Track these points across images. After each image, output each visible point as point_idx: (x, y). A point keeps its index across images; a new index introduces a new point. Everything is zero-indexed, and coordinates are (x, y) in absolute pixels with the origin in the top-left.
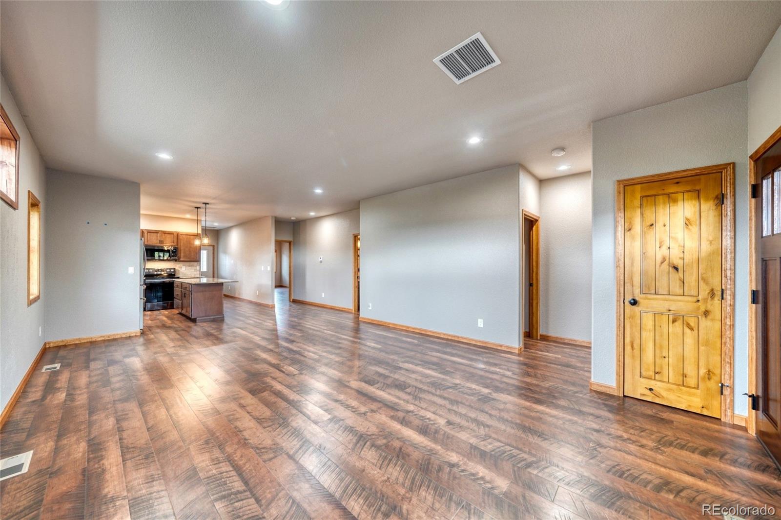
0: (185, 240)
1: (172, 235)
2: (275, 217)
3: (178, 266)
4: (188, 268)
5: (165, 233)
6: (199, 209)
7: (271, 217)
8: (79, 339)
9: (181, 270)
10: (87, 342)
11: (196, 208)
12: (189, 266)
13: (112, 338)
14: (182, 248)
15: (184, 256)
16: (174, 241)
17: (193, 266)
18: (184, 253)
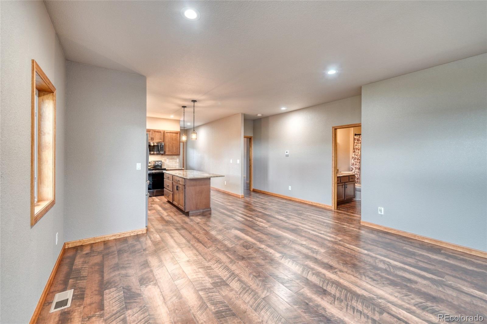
0: (169, 137)
1: (160, 133)
2: (244, 114)
3: (163, 158)
4: (170, 160)
5: (155, 131)
6: (185, 108)
7: (241, 115)
8: (94, 239)
9: (165, 162)
10: (101, 242)
11: (182, 107)
12: (171, 159)
13: (123, 237)
14: (167, 144)
15: (169, 151)
16: (161, 138)
17: (173, 159)
18: (169, 148)
